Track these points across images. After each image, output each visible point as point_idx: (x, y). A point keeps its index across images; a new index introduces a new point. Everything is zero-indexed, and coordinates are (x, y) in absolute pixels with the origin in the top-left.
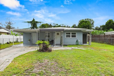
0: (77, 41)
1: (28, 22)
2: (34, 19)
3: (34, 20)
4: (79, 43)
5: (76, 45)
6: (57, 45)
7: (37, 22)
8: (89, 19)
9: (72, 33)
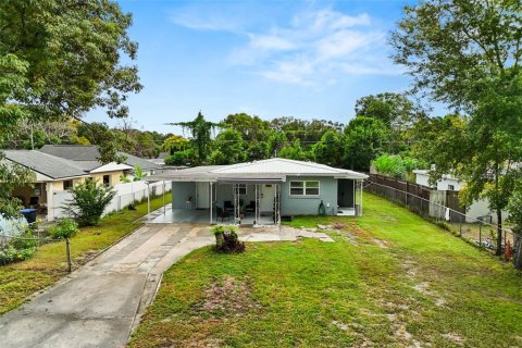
0: (321, 205)
1: (183, 124)
2: (200, 114)
3: (200, 116)
4: (328, 211)
5: (320, 215)
6: (263, 215)
7: (210, 124)
8: (393, 94)
9: (308, 184)
